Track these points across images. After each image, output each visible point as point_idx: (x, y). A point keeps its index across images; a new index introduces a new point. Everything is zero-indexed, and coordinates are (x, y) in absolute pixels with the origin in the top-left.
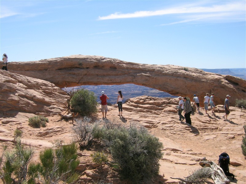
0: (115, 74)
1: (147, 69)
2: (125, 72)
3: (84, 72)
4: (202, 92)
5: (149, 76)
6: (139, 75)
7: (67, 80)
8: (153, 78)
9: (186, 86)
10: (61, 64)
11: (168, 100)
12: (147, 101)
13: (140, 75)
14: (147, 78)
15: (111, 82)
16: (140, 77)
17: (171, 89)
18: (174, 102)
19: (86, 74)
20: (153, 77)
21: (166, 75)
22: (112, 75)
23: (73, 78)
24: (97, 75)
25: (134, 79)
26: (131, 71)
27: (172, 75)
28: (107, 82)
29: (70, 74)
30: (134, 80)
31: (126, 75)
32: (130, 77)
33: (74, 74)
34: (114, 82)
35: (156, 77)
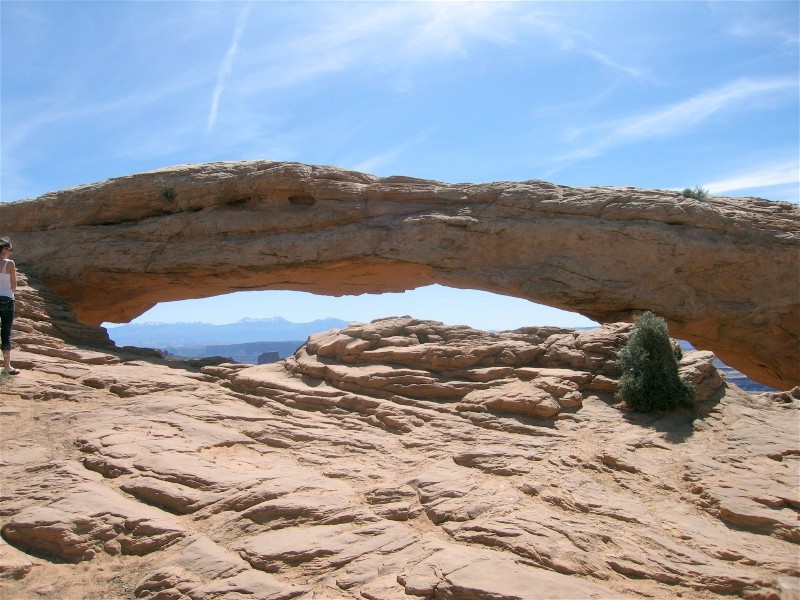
0: (300, 224)
1: (466, 194)
2: (350, 213)
3: (172, 224)
4: (787, 301)
5: (463, 226)
6: (414, 224)
7: (101, 263)
8: (486, 232)
9: (678, 271)
10: (102, 202)
11: (535, 342)
12: (392, 344)
13: (421, 223)
14: (452, 233)
15: (274, 260)
16: (415, 230)
17: (584, 287)
18: (564, 350)
19: (179, 235)
20: (485, 226)
21: (560, 212)
22: (289, 231)
23: (125, 252)
24: (225, 234)
25: (384, 243)
26: (382, 209)
27: (598, 216)
28: (254, 262)
29: (123, 236)
30: (385, 246)
31: (351, 227)
32: (368, 234)
33: (136, 238)
34: (287, 261)
35: (501, 225)
